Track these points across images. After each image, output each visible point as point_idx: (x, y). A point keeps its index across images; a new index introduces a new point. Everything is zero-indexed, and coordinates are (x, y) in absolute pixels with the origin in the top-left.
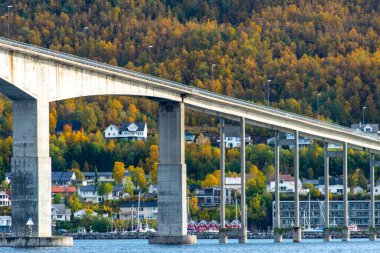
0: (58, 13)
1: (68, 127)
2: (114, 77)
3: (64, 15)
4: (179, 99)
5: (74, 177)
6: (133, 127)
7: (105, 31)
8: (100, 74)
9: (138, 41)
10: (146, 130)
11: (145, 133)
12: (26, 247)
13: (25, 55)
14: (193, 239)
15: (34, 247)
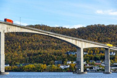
0: (101, 33)
1: (101, 53)
2: (96, 44)
3: (102, 33)
4: (108, 48)
5: (101, 62)
6: (112, 53)
7: (109, 36)
8: (93, 44)
9: (115, 38)
10: (115, 53)
11: (115, 54)
12: (79, 74)
13: (79, 40)
14: (111, 73)
15: (80, 74)
